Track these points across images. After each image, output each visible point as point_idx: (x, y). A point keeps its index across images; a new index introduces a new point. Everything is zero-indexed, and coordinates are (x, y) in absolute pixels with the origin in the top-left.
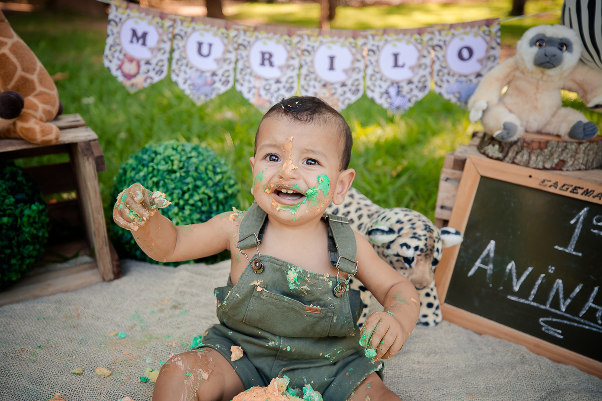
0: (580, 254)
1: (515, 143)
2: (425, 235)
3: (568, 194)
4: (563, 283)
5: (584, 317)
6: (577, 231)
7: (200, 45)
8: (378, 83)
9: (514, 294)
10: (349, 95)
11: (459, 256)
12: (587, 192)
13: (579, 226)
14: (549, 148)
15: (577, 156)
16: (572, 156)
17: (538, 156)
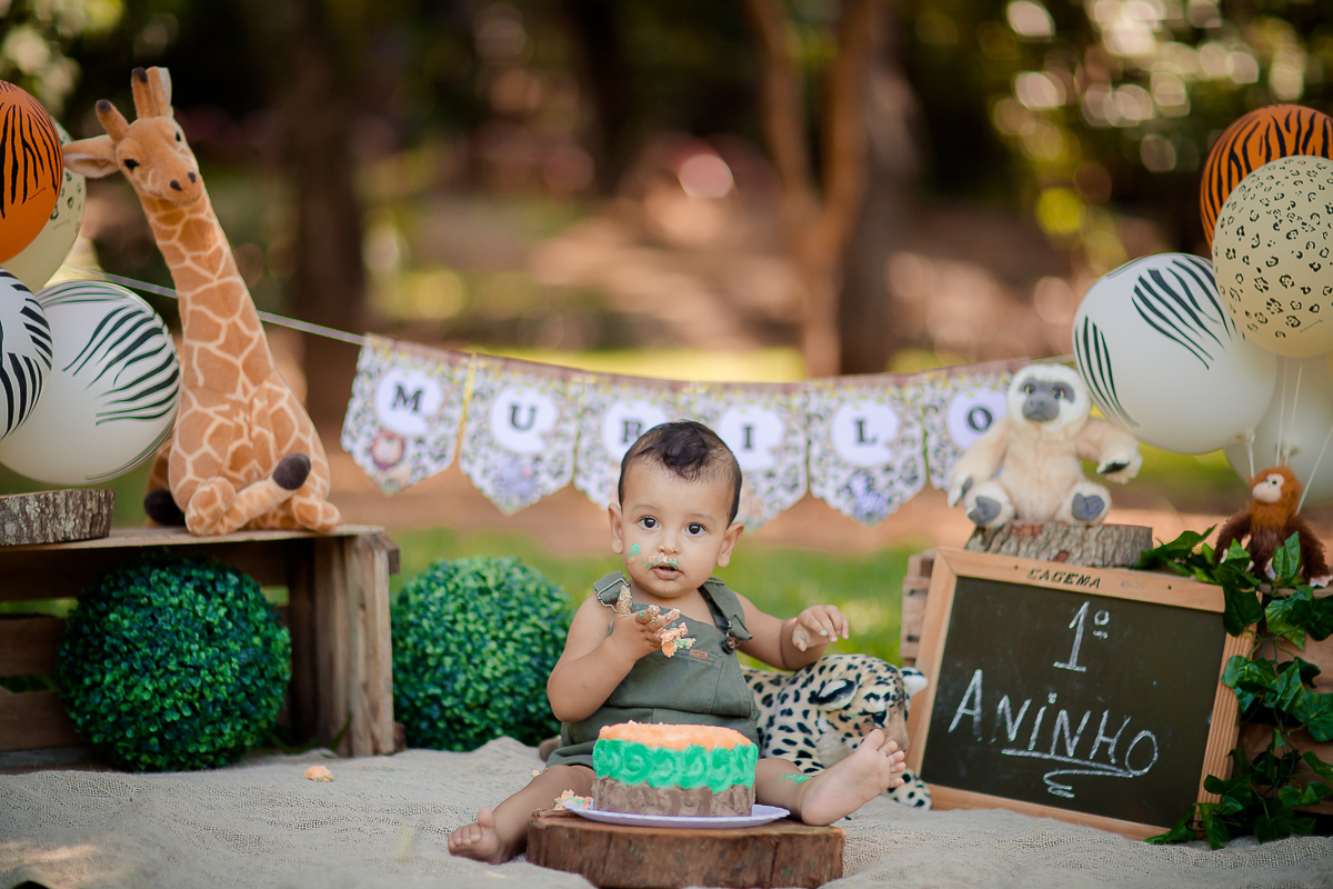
0: (1084, 669)
2: (891, 677)
3: (1061, 586)
4: (1068, 714)
5: (1096, 759)
6: (1079, 637)
7: (514, 409)
8: (832, 470)
9: (1011, 745)
10: (780, 493)
11: (937, 704)
12: (1082, 581)
13: (1080, 630)
14: (1045, 534)
15: (1086, 545)
16: (1077, 545)
17: (1029, 546)
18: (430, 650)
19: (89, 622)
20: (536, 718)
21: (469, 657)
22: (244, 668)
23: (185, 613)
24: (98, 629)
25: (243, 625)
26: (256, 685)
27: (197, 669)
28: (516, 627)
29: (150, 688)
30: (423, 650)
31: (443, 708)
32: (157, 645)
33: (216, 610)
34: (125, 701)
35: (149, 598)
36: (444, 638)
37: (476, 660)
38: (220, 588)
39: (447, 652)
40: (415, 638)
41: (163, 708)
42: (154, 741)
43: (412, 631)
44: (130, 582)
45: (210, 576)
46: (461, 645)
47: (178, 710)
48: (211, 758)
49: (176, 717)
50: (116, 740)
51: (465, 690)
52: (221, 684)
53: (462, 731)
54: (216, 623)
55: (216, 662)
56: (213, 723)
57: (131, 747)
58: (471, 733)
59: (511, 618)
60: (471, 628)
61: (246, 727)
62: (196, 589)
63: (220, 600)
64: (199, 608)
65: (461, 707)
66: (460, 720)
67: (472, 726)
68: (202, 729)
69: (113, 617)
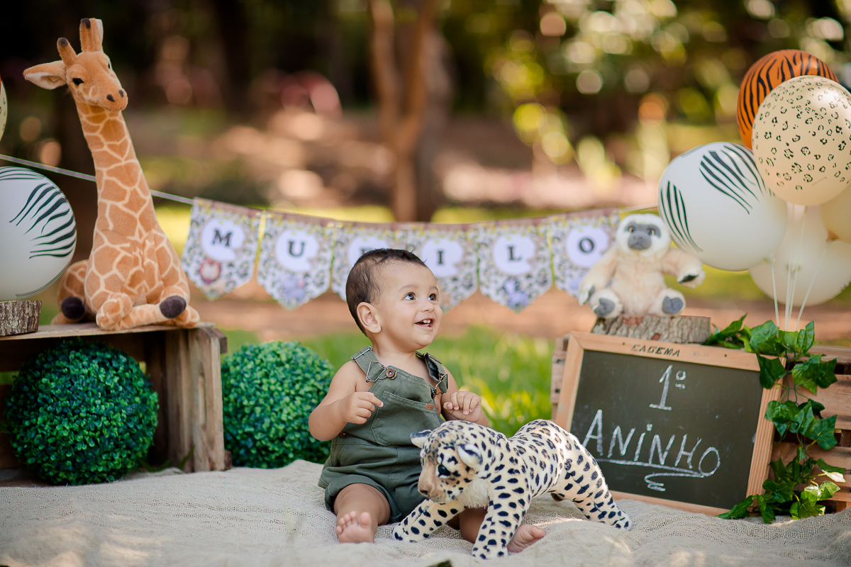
0: (670, 408)
1: (615, 320)
3: (654, 355)
4: (660, 438)
5: (679, 466)
6: (666, 388)
7: (291, 244)
9: (622, 458)
12: (668, 352)
13: (667, 383)
14: (645, 323)
15: (671, 330)
16: (666, 330)
17: (634, 330)
18: (245, 403)
19: (27, 383)
20: (315, 446)
21: (272, 407)
22: (130, 416)
23: (93, 379)
24: (34, 389)
25: (129, 388)
26: (136, 428)
27: (99, 416)
28: (302, 387)
29: (68, 428)
30: (241, 402)
31: (255, 441)
32: (73, 400)
33: (112, 378)
34: (51, 436)
35: (68, 369)
36: (255, 395)
37: (277, 409)
38: (115, 364)
39: (257, 404)
40: (236, 395)
41: (76, 441)
42: (69, 463)
43: (233, 390)
44: (56, 358)
45: (109, 356)
46: (266, 399)
47: (86, 443)
48: (105, 475)
49: (85, 448)
50: (44, 462)
51: (269, 429)
52: (114, 426)
53: (267, 455)
54: (112, 387)
55: (112, 412)
56: (108, 452)
57: (53, 467)
58: (273, 456)
59: (297, 381)
60: (273, 388)
61: (129, 456)
62: (99, 364)
63: (115, 372)
64: (101, 377)
65: (267, 439)
66: (266, 448)
67: (273, 452)
68: (101, 456)
69: (44, 380)
